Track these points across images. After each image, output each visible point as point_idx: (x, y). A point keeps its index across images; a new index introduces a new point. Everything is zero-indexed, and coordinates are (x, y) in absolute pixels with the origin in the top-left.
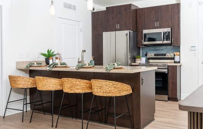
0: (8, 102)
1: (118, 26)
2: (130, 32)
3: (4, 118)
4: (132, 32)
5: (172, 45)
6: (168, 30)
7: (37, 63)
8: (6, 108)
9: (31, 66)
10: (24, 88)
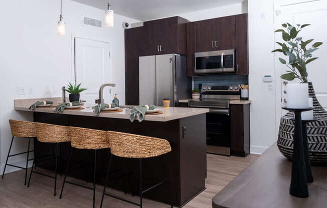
0: (8, 156)
1: (159, 48)
2: (175, 56)
3: (3, 177)
4: (179, 55)
5: (237, 73)
6: (231, 52)
7: (46, 102)
8: (6, 164)
9: (37, 107)
10: (28, 138)
